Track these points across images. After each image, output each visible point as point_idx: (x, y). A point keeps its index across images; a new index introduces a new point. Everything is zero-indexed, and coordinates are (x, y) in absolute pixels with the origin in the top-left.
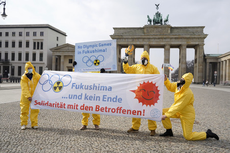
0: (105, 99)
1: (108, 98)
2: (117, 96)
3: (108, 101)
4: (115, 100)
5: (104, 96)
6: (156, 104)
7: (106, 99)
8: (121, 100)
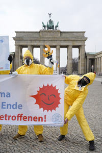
0: (4, 107)
1: (8, 105)
2: (16, 103)
3: (7, 108)
4: (15, 107)
5: (3, 103)
6: (57, 108)
7: (6, 107)
8: (22, 106)
